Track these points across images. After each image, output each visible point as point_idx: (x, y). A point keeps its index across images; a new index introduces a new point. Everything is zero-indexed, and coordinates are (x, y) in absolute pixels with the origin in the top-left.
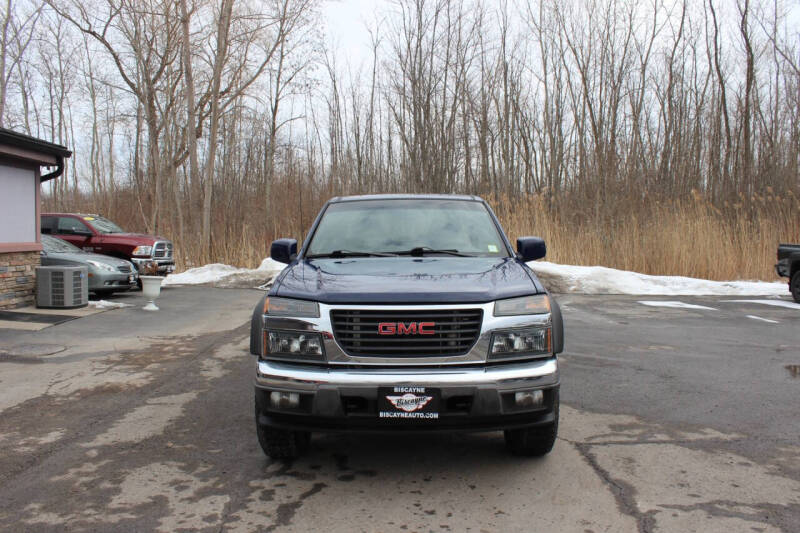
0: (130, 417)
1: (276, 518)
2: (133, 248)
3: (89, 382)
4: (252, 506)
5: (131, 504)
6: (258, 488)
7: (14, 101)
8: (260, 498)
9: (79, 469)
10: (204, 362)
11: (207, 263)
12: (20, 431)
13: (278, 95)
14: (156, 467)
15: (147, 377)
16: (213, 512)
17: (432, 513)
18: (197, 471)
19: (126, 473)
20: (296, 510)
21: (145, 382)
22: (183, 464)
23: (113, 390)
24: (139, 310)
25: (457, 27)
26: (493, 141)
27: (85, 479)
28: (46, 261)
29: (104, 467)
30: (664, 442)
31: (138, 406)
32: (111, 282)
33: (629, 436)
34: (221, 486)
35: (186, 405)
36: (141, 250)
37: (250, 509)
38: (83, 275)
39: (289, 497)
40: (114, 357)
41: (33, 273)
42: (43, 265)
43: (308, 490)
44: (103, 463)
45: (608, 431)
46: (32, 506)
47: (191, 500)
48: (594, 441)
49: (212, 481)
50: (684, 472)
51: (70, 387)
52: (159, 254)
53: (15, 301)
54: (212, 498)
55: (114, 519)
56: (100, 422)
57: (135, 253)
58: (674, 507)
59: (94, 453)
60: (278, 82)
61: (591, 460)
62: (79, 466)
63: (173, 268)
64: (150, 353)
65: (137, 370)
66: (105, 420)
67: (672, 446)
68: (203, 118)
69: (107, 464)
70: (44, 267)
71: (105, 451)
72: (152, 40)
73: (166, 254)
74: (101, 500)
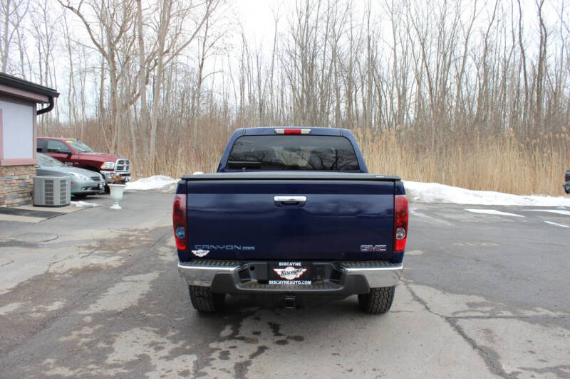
0: (112, 291)
1: (234, 374)
2: (102, 163)
3: (78, 263)
4: (214, 363)
5: (123, 361)
6: (217, 349)
7: (14, 55)
8: (220, 358)
9: (80, 332)
10: (160, 249)
11: (152, 175)
12: (31, 300)
13: (204, 55)
14: (137, 331)
15: (120, 260)
16: (186, 369)
17: (351, 371)
18: (168, 336)
19: (115, 335)
20: (248, 368)
21: (119, 264)
22: (157, 329)
23: (96, 270)
24: (107, 208)
25: (335, 10)
26: (356, 91)
27: (84, 340)
28: (40, 173)
29: (99, 330)
30: (511, 317)
31: (116, 282)
32: (86, 188)
33: (482, 312)
34: (188, 347)
35: (152, 282)
36: (106, 165)
37: (213, 366)
38: (67, 183)
39: (241, 357)
40: (94, 244)
41: (31, 181)
42: (38, 175)
43: (255, 351)
44: (97, 327)
45: (467, 308)
46: (49, 360)
47: (167, 358)
48: (457, 315)
49: (181, 343)
50: (530, 342)
51: (64, 267)
52: (120, 168)
53: (18, 200)
54: (184, 357)
55: (112, 372)
56: (90, 294)
57: (103, 167)
58: (531, 369)
59: (89, 319)
60: (204, 46)
61: (459, 330)
62: (79, 329)
63: (130, 178)
64: (119, 242)
65: (113, 255)
66: (93, 293)
67: (516, 320)
68: (150, 71)
69: (100, 328)
70: (39, 177)
71: (98, 318)
72: (114, 14)
73: (125, 168)
74: (100, 357)
